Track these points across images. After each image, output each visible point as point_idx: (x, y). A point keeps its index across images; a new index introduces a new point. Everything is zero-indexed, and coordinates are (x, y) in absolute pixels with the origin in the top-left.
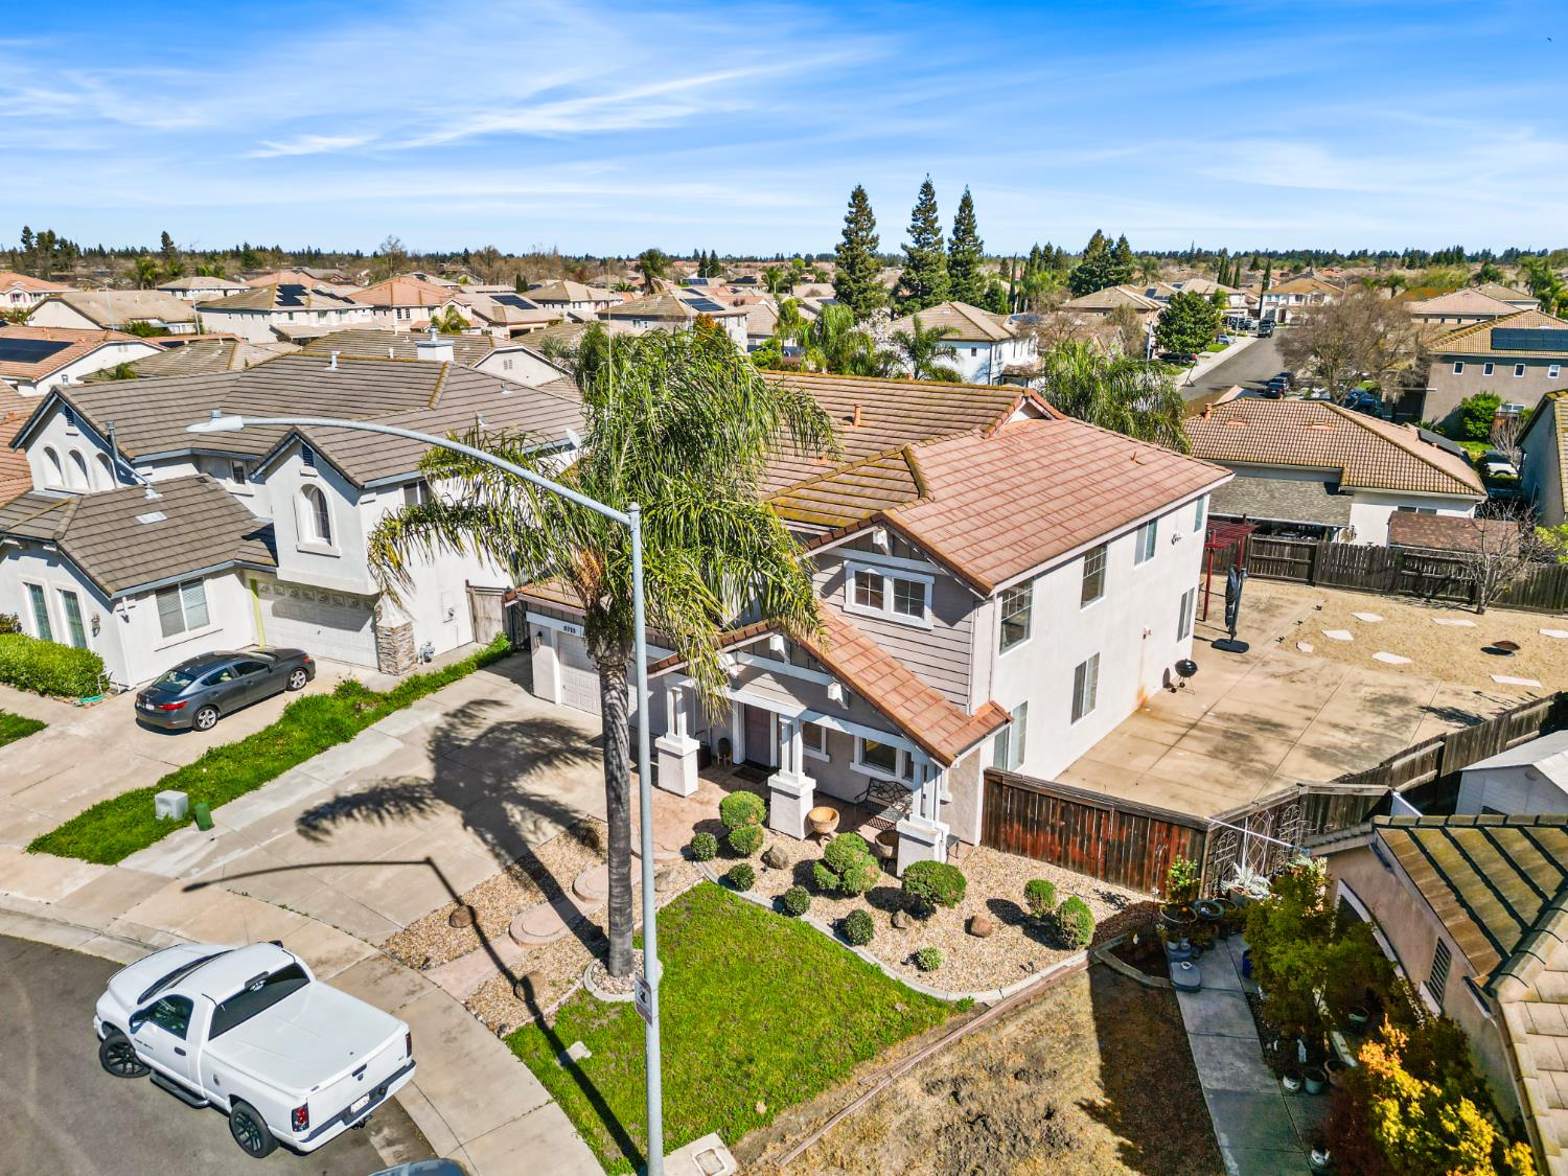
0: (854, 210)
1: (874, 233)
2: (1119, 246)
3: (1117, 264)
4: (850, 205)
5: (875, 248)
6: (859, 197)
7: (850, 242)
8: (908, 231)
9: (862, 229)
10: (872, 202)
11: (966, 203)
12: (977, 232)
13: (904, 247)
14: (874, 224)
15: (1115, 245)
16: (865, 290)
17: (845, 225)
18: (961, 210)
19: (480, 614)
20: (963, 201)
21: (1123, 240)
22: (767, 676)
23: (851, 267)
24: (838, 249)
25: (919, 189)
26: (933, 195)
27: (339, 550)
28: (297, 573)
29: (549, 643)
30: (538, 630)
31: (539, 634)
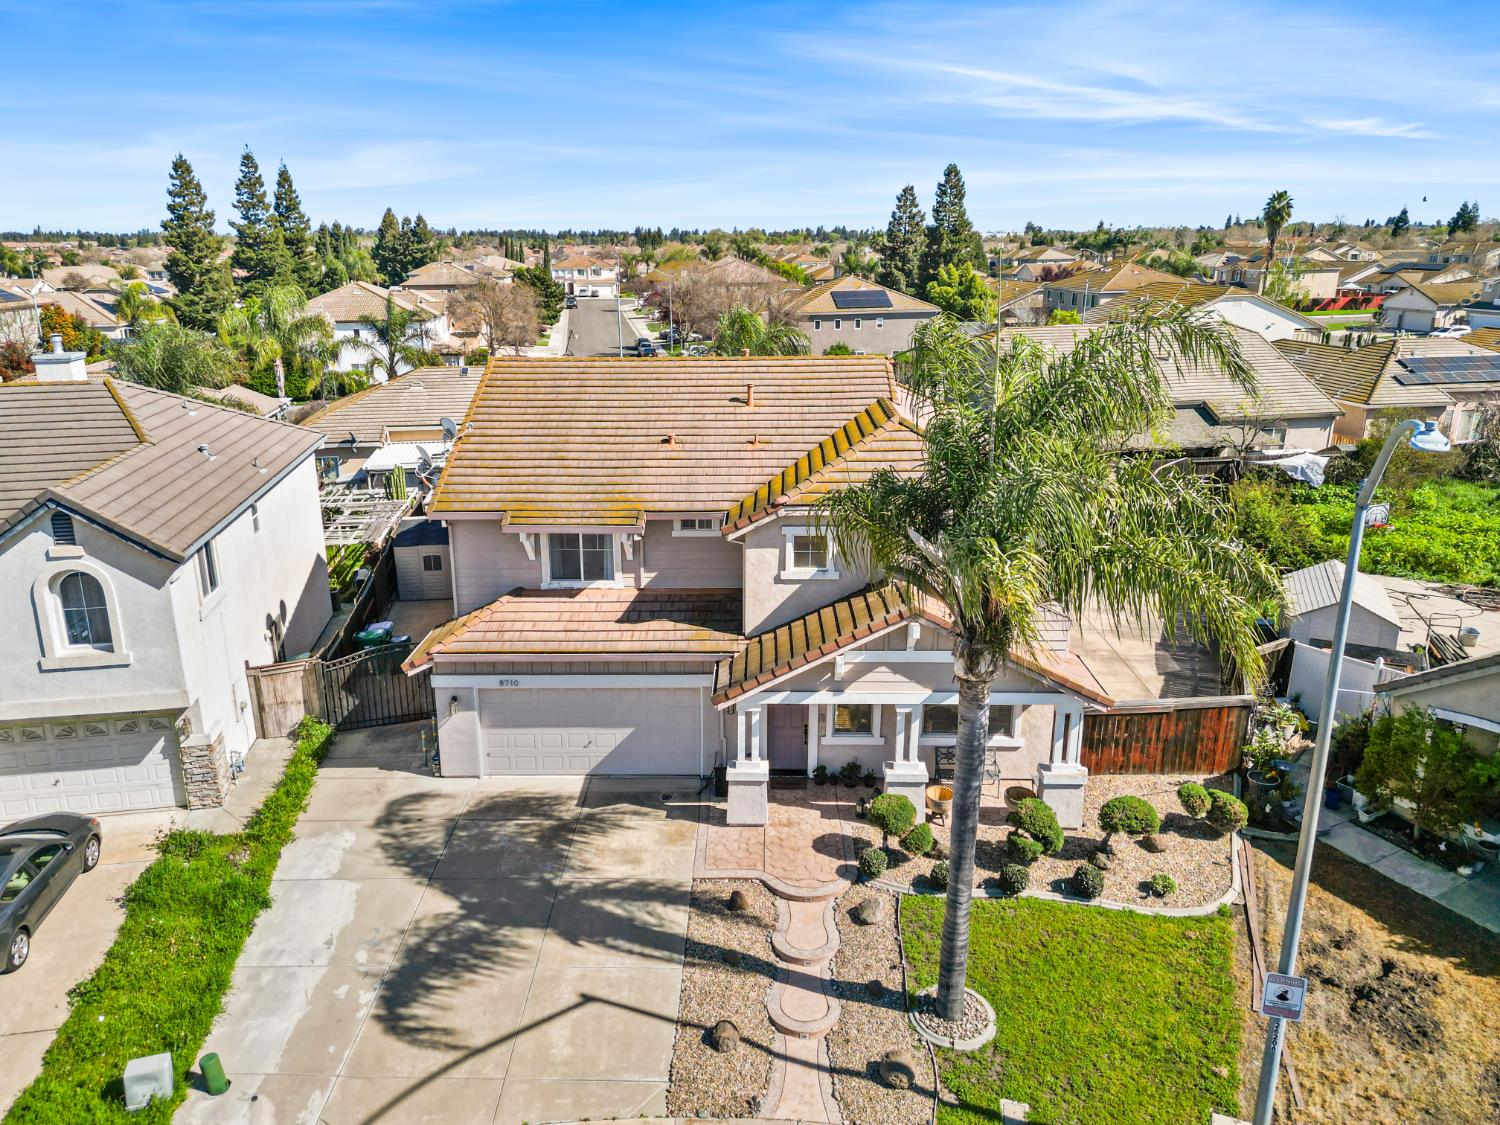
0: (177, 182)
1: (207, 207)
2: (418, 225)
3: (419, 242)
4: (172, 177)
5: (211, 224)
6: (181, 167)
7: (180, 218)
8: (234, 206)
9: (192, 204)
10: (198, 174)
11: (284, 178)
12: (302, 208)
13: (232, 224)
14: (205, 198)
15: (413, 225)
16: (208, 271)
17: (169, 200)
18: (279, 184)
19: (268, 699)
20: (280, 175)
21: (420, 218)
22: (884, 669)
23: (187, 247)
24: (165, 226)
25: (239, 160)
26: (256, 168)
27: (128, 656)
28: (40, 704)
29: (469, 707)
30: (450, 695)
31: (454, 699)
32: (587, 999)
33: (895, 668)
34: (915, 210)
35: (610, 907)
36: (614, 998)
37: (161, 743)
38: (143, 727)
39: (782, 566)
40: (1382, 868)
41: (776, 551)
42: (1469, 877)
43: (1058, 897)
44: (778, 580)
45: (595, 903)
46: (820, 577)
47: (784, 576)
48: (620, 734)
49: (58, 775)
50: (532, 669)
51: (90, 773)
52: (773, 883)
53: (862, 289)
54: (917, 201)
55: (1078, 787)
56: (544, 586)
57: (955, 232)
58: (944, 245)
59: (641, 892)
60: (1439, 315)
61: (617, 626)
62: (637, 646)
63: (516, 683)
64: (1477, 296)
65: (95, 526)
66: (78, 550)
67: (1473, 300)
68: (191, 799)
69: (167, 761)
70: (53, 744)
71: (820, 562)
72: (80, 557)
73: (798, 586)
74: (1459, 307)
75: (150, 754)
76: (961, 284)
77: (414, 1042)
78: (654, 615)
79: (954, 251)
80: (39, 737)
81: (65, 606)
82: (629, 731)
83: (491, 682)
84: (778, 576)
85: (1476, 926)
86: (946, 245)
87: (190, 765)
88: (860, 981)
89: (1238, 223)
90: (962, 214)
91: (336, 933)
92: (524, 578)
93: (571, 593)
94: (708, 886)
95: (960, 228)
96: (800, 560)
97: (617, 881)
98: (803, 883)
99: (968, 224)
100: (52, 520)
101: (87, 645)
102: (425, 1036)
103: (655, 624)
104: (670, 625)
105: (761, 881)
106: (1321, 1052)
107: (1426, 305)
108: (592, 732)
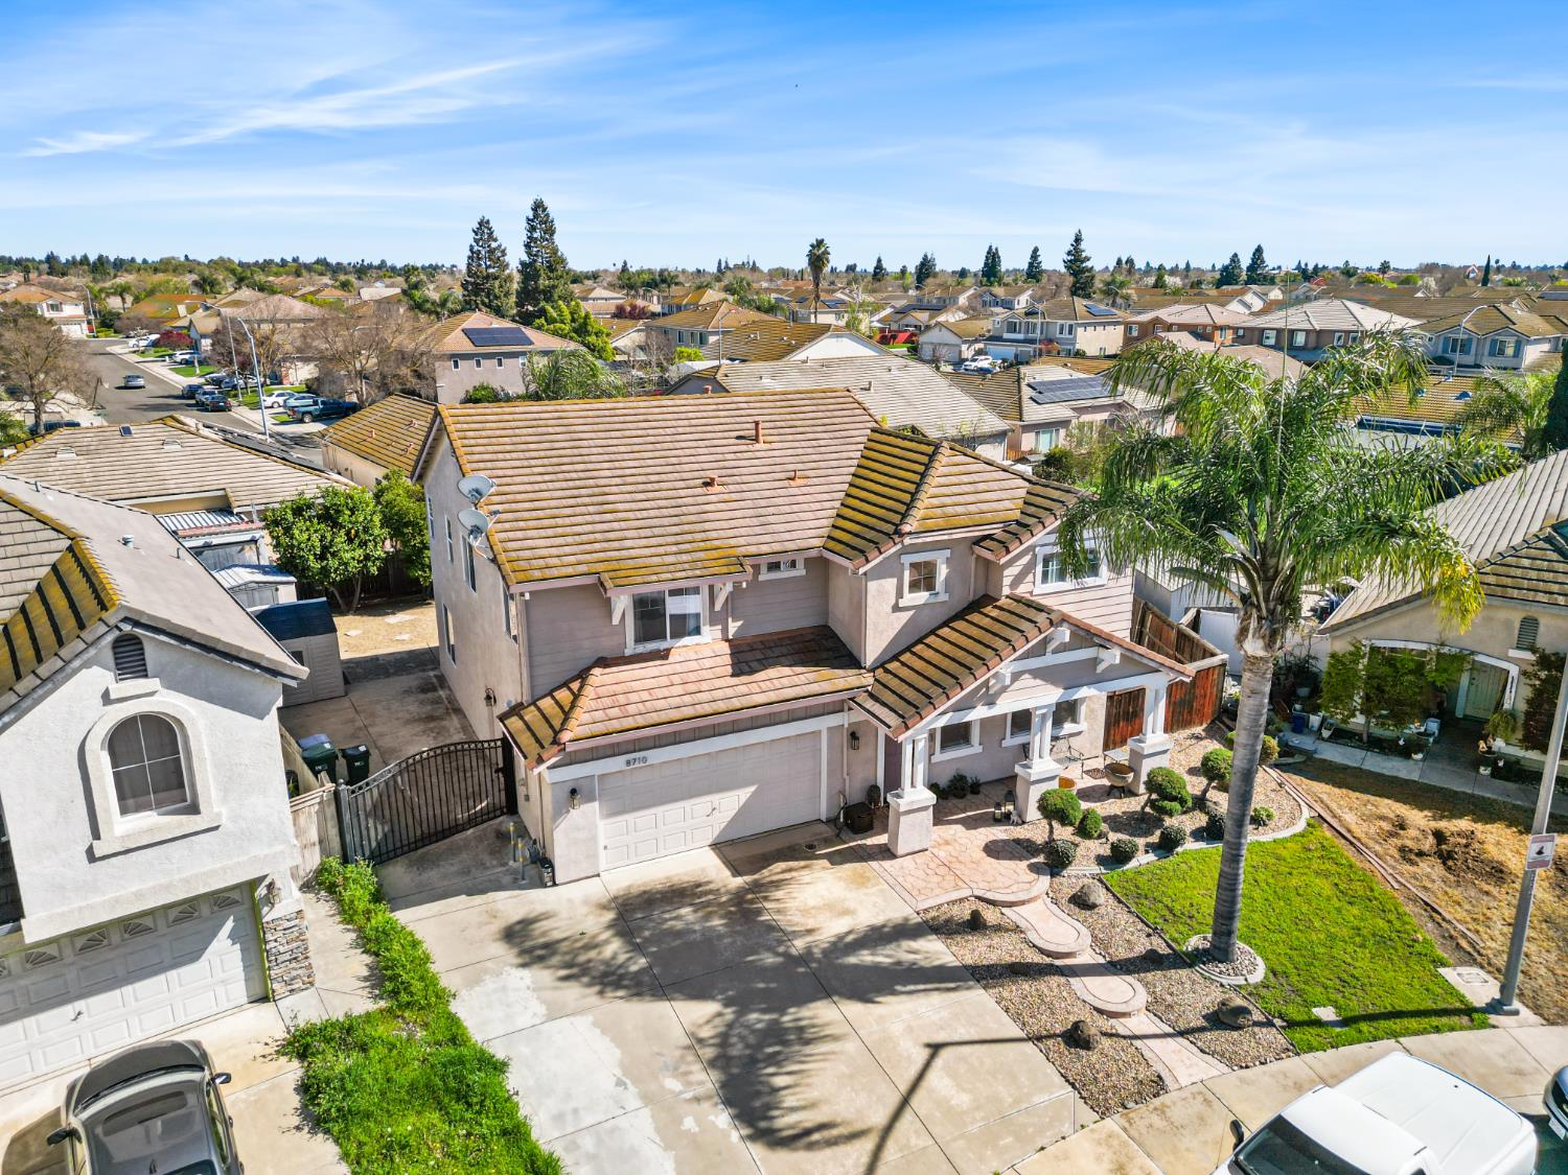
22: (1027, 676)
27: (219, 815)
28: (91, 907)
29: (590, 799)
30: (567, 789)
31: (573, 792)
32: (935, 1048)
33: (1036, 673)
34: (494, 245)
35: (866, 957)
36: (956, 1038)
37: (229, 924)
38: (205, 910)
39: (900, 595)
40: (1367, 766)
41: (894, 581)
42: (1424, 760)
43: (1202, 845)
44: (896, 608)
45: (852, 960)
46: (933, 600)
47: (902, 603)
48: (744, 794)
49: (80, 1005)
50: (658, 742)
51: (128, 990)
52: (989, 896)
53: (494, 326)
54: (495, 235)
55: (1165, 752)
56: (628, 652)
57: (551, 268)
58: (541, 281)
59: (878, 936)
60: (964, 347)
61: (735, 680)
62: (773, 696)
63: (645, 759)
64: (989, 331)
65: (188, 647)
66: (152, 684)
67: (987, 335)
68: (276, 986)
69: (238, 946)
70: (73, 964)
71: (930, 586)
72: (152, 694)
73: (912, 613)
74: (976, 341)
75: (215, 943)
76: (573, 320)
77: (811, 1146)
78: (764, 664)
79: (554, 287)
80: (52, 958)
81: (115, 765)
82: (752, 789)
83: (617, 764)
84: (897, 603)
85: (1456, 792)
86: (543, 282)
87: (276, 942)
88: (1131, 955)
89: (727, 267)
90: (555, 251)
91: (618, 1072)
92: (606, 647)
93: (663, 655)
94: (933, 914)
95: (555, 263)
96: (914, 586)
97: (850, 932)
98: (1014, 888)
99: (563, 261)
100: (114, 648)
101: (149, 813)
102: (816, 1137)
103: (772, 672)
104: (787, 670)
105: (977, 897)
106: (1459, 904)
107: (954, 340)
108: (715, 798)
